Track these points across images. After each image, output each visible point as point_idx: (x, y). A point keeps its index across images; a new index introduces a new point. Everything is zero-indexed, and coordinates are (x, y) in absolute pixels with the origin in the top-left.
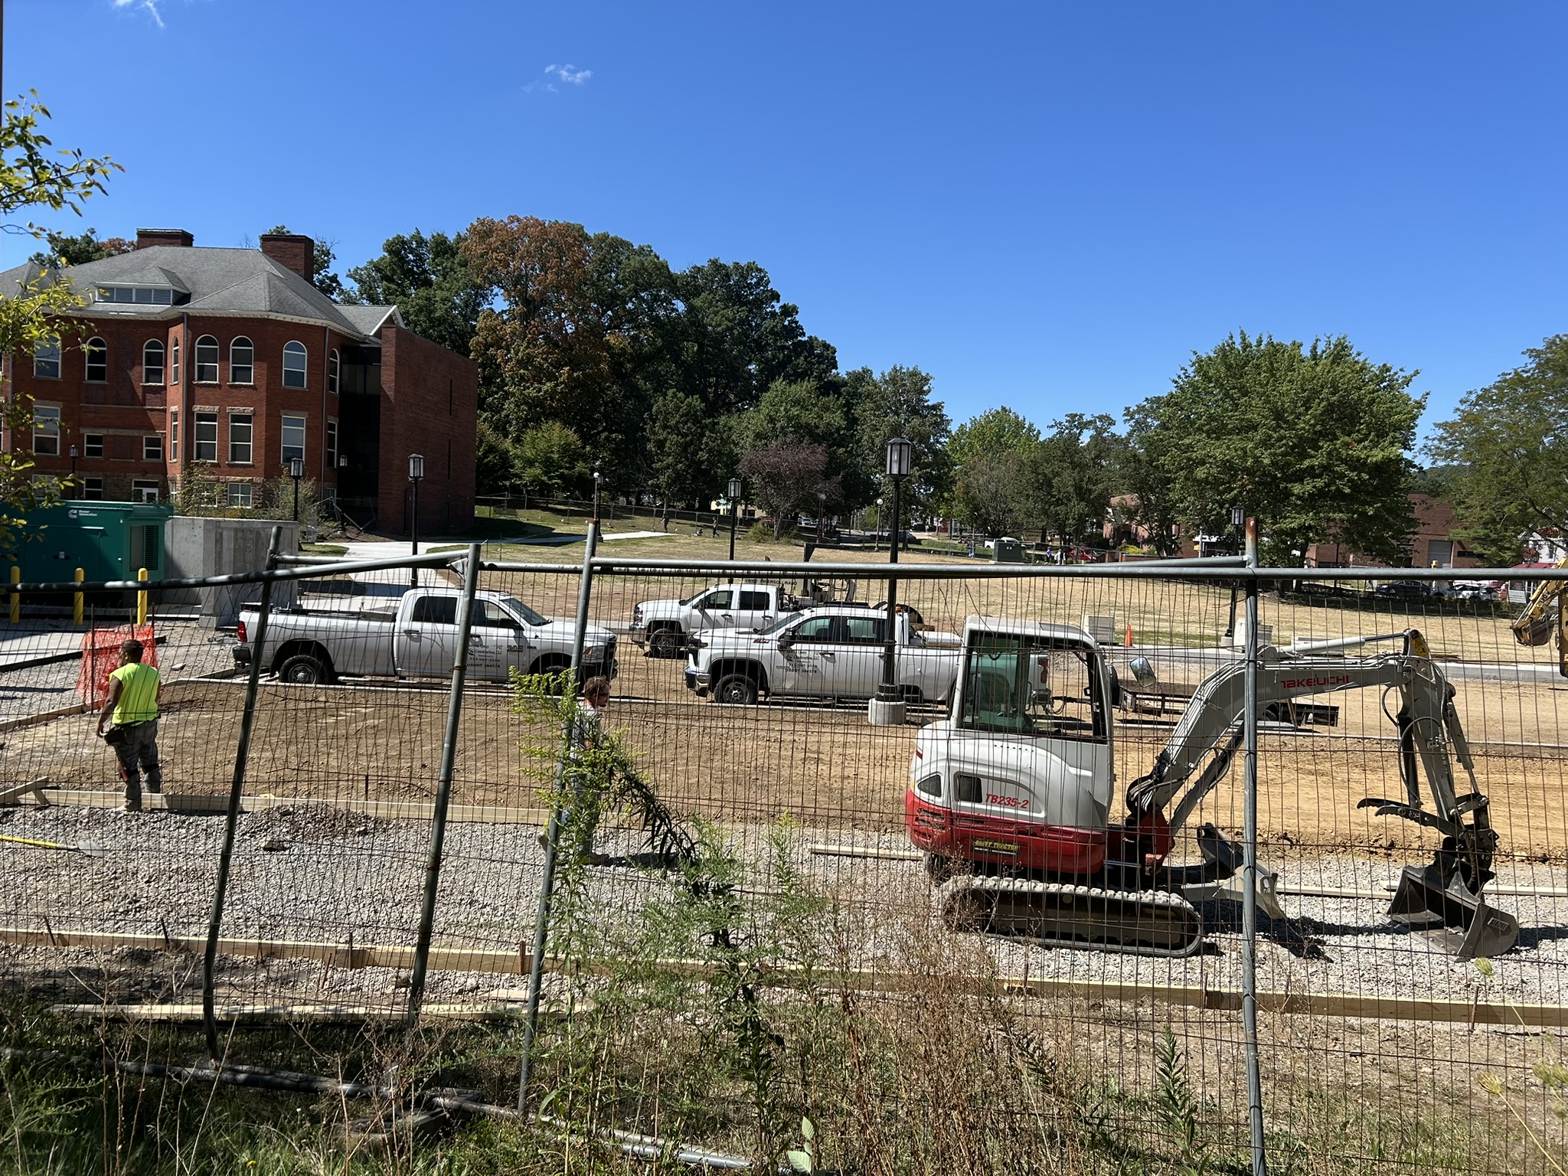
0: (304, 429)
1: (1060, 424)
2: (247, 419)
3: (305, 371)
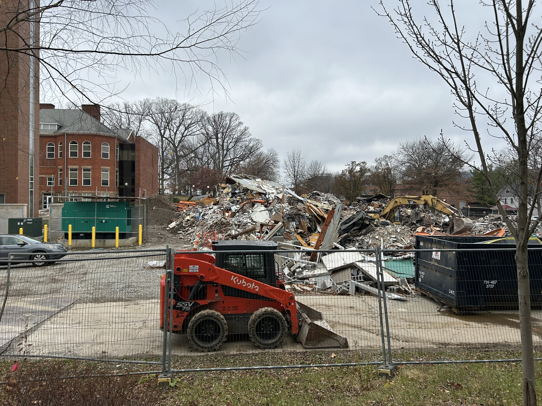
0: (109, 173)
1: (349, 165)
2: (89, 170)
3: (109, 153)
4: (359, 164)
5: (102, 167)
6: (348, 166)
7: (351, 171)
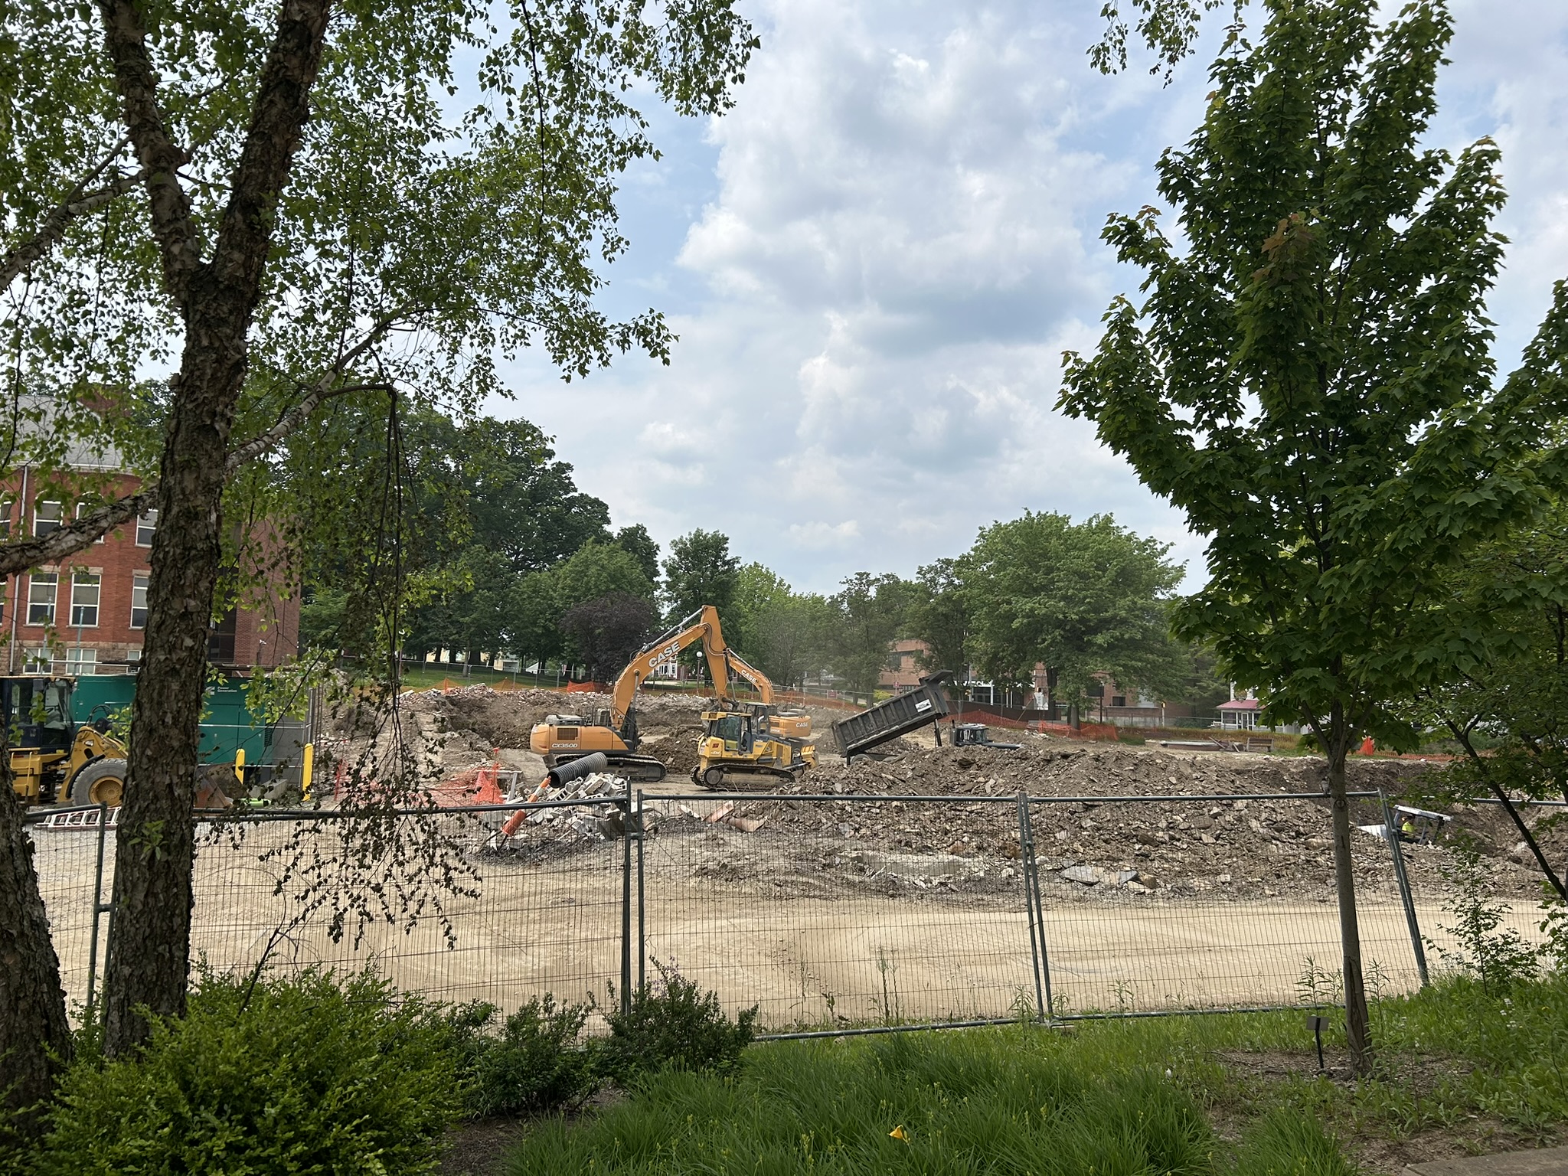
1: (851, 581)
2: (93, 579)
4: (877, 580)
5: (135, 572)
6: (846, 586)
7: (857, 600)
